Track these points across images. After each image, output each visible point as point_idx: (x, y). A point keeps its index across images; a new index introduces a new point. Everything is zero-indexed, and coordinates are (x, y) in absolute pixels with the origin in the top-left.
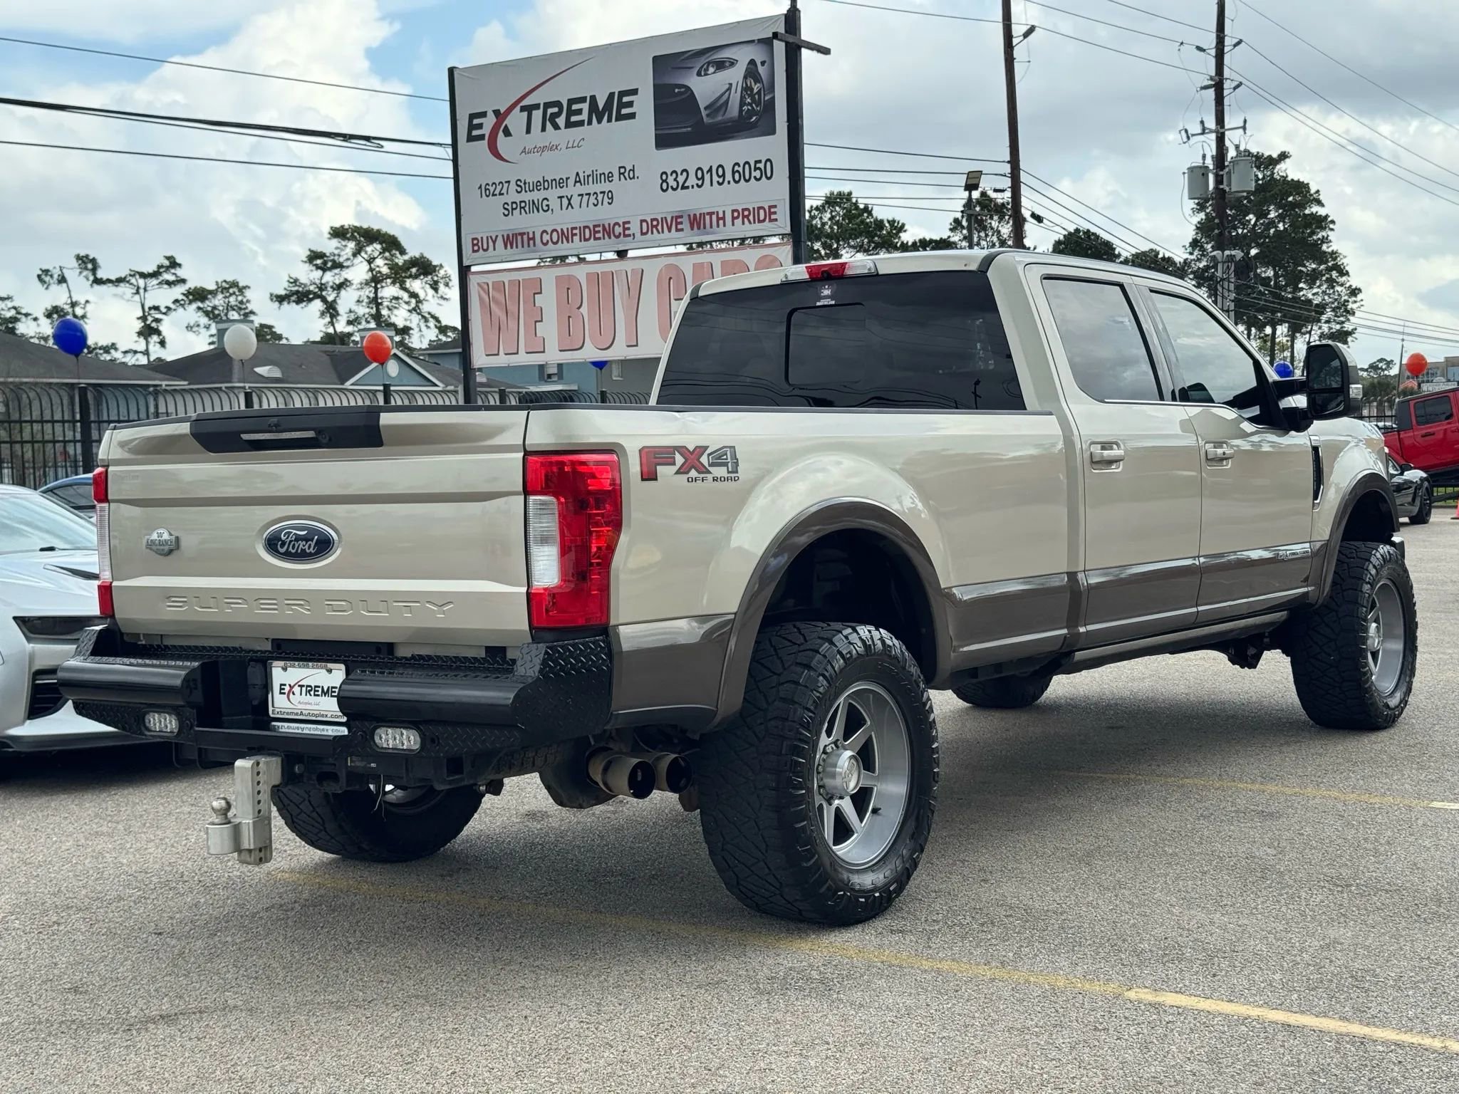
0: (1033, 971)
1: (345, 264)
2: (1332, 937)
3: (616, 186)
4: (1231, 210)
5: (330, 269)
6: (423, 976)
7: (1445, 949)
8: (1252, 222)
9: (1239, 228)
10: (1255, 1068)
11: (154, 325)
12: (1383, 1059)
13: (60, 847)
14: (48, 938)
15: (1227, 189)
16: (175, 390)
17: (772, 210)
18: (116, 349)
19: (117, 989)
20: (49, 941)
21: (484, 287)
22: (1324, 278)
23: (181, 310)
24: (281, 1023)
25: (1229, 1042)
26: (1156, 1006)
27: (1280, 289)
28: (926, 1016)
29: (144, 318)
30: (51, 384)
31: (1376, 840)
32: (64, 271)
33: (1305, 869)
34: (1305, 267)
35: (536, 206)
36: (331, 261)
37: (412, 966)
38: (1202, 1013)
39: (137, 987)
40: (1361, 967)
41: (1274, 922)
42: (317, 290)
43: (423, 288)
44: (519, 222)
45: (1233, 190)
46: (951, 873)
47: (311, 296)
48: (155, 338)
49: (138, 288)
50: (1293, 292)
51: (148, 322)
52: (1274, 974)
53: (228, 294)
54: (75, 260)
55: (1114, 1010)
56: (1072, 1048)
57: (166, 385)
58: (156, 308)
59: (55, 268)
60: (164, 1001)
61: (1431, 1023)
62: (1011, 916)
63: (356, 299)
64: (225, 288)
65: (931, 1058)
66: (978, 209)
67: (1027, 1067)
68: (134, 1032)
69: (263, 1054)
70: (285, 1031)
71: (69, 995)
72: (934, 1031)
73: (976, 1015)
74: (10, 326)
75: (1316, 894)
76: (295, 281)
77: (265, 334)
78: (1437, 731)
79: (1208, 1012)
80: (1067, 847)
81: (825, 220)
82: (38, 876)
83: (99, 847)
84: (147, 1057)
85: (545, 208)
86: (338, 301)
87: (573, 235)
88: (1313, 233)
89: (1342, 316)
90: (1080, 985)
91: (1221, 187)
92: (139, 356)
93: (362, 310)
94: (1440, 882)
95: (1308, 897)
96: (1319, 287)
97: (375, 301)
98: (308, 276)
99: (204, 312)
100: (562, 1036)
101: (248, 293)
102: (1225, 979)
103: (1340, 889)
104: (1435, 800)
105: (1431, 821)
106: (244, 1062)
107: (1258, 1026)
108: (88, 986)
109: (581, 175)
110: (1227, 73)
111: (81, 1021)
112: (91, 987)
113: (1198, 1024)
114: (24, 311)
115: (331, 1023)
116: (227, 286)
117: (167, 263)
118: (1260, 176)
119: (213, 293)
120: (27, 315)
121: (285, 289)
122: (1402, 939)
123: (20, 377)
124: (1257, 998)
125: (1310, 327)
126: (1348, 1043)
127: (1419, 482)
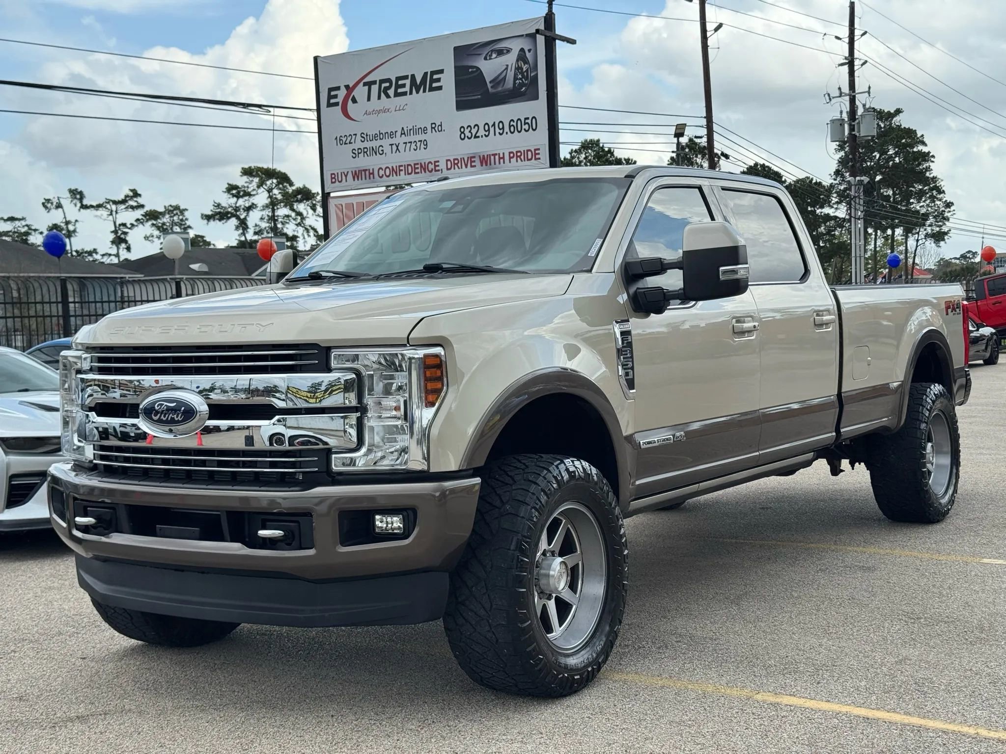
0: (691, 681)
1: (252, 193)
2: (904, 655)
3: (430, 136)
4: (862, 149)
5: (242, 197)
6: (263, 687)
7: (983, 663)
8: (877, 158)
9: (868, 161)
10: (841, 749)
11: (123, 236)
12: (933, 742)
13: (24, 598)
14: (7, 662)
15: (857, 134)
16: (134, 281)
17: (537, 152)
18: (97, 253)
19: (50, 698)
20: (6, 664)
21: (340, 208)
22: (928, 196)
23: (141, 226)
24: (160, 722)
25: (824, 731)
26: (775, 705)
27: (897, 204)
28: (613, 714)
29: (115, 232)
30: (50, 277)
31: (941, 586)
32: (61, 200)
33: (889, 607)
34: (914, 187)
35: (375, 151)
36: (243, 191)
37: (257, 680)
38: (807, 710)
39: (64, 696)
40: (923, 677)
41: (864, 645)
42: (233, 211)
43: (305, 209)
44: (364, 162)
45: (861, 135)
46: (641, 612)
47: (229, 215)
48: (123, 245)
49: (112, 211)
50: (906, 205)
51: (119, 235)
52: (860, 681)
53: (173, 215)
54: (68, 193)
55: (745, 709)
56: (713, 736)
57: (129, 277)
58: (124, 225)
59: (54, 198)
60: (81, 706)
61: (968, 716)
62: (680, 641)
63: (260, 217)
64: (171, 211)
65: (614, 744)
66: (687, 150)
67: (680, 749)
68: (57, 729)
69: (144, 744)
70: (162, 727)
71: (15, 702)
72: (618, 724)
73: (648, 712)
74: (24, 238)
75: (896, 625)
76: (218, 205)
77: (198, 242)
78: (990, 509)
79: (812, 709)
80: (724, 592)
81: (582, 159)
82: (5, 618)
83: (50, 597)
84: (64, 746)
85: (381, 152)
86: (248, 219)
87: (400, 170)
88: (919, 164)
89: (940, 221)
90: (723, 691)
91: (853, 133)
92: (113, 257)
93: (264, 225)
94: (983, 615)
95: (890, 627)
96: (924, 201)
97: (273, 219)
98: (228, 201)
99: (156, 227)
100: (356, 729)
101: (186, 213)
102: (826, 685)
103: (912, 621)
104: (985, 557)
105: (981, 573)
106: (130, 750)
107: (846, 719)
108: (29, 696)
109: (405, 129)
110: (857, 54)
111: (22, 720)
112: (31, 696)
113: (804, 718)
114: (33, 228)
115: (195, 721)
116: (172, 209)
117: (131, 194)
118: (882, 126)
119: (162, 214)
120: (35, 230)
121: (211, 211)
122: (953, 656)
123: (28, 273)
124: (847, 700)
125: (918, 230)
126: (908, 731)
127: (990, 336)
